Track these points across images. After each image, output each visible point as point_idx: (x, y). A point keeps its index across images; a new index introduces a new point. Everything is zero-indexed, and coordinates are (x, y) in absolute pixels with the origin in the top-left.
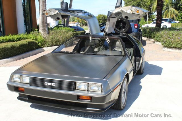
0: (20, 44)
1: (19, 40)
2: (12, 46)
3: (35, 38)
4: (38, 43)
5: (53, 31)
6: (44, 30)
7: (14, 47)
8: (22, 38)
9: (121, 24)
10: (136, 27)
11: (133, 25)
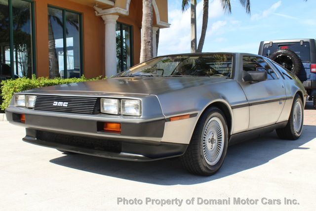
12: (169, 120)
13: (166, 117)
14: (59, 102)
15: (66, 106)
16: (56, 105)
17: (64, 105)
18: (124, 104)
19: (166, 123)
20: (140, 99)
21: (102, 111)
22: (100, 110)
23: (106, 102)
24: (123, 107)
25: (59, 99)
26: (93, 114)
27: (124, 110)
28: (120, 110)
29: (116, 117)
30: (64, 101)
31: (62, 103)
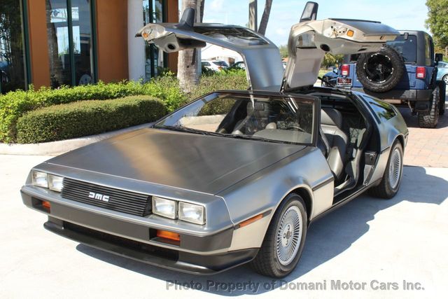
0: (118, 105)
1: (119, 96)
2: (97, 109)
3: (160, 93)
4: (165, 104)
5: (210, 78)
6: (188, 74)
7: (101, 111)
8: (130, 92)
9: (380, 65)
10: (421, 75)
11: (413, 70)
12: (239, 226)
13: (234, 224)
14: (97, 195)
15: (107, 200)
16: (93, 197)
17: (104, 200)
18: (182, 208)
19: (234, 231)
20: (205, 205)
21: (153, 211)
22: (151, 210)
23: (159, 202)
24: (182, 211)
25: (97, 189)
26: (143, 216)
27: (183, 214)
28: (177, 213)
29: (172, 225)
30: (103, 194)
31: (101, 196)
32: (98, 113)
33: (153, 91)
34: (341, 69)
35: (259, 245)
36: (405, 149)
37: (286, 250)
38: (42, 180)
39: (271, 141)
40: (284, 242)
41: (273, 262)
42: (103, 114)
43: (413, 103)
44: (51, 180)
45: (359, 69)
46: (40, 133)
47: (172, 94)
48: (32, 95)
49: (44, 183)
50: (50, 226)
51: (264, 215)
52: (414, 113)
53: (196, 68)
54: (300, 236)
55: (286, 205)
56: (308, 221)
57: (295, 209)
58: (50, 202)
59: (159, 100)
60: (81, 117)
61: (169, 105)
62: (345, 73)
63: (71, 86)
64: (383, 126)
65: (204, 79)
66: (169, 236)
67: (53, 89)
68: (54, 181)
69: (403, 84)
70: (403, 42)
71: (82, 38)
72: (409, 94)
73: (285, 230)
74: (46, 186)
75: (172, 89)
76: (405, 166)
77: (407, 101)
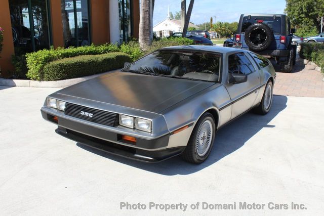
0: (103, 58)
1: (104, 53)
2: (90, 60)
3: (128, 51)
4: (131, 57)
5: (158, 42)
6: (145, 40)
7: (93, 61)
8: (110, 50)
9: (259, 35)
10: (283, 41)
11: (278, 38)
12: (173, 133)
13: (170, 132)
14: (86, 113)
15: (92, 116)
16: (83, 114)
17: (90, 116)
18: (137, 121)
19: (170, 136)
20: (151, 120)
21: (120, 123)
23: (124, 117)
24: (137, 123)
25: (86, 110)
26: (114, 127)
27: (138, 125)
28: (134, 125)
29: (131, 132)
30: (89, 113)
31: (88, 113)
32: (92, 63)
33: (125, 50)
34: (236, 37)
35: (185, 144)
36: (274, 85)
37: (202, 147)
38: (53, 104)
39: (194, 80)
40: (201, 142)
41: (194, 154)
42: (94, 63)
43: (278, 58)
44: (59, 103)
45: (246, 37)
46: (57, 74)
47: (135, 51)
48: (52, 52)
49: (54, 105)
50: (59, 131)
51: (189, 126)
52: (278, 63)
53: (150, 36)
54: (211, 138)
55: (202, 120)
56: (216, 129)
57: (208, 122)
58: (58, 117)
59: (127, 55)
60: (81, 65)
61: (133, 58)
62: (238, 39)
63: (76, 47)
64: (262, 71)
65: (154, 43)
66: (129, 139)
67: (65, 48)
68: (60, 104)
69: (272, 46)
70: (272, 21)
71: (83, 20)
72: (276, 52)
73: (202, 135)
74: (56, 107)
75: (135, 48)
76: (274, 95)
77: (274, 56)
